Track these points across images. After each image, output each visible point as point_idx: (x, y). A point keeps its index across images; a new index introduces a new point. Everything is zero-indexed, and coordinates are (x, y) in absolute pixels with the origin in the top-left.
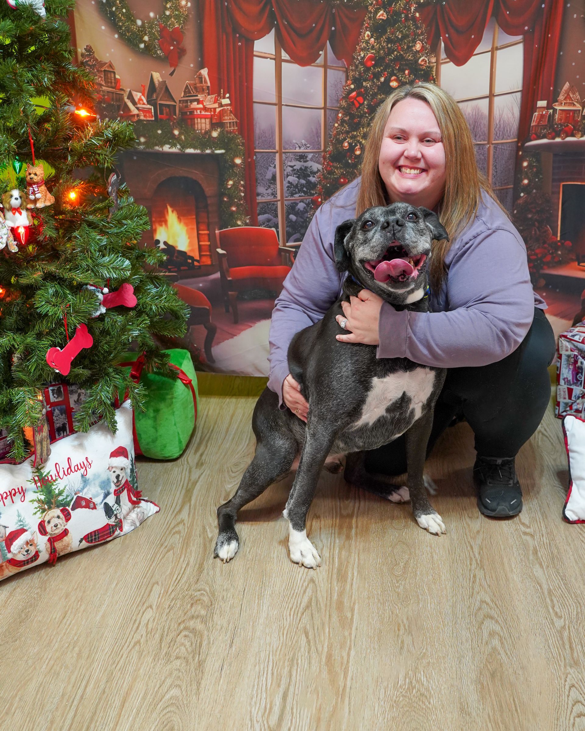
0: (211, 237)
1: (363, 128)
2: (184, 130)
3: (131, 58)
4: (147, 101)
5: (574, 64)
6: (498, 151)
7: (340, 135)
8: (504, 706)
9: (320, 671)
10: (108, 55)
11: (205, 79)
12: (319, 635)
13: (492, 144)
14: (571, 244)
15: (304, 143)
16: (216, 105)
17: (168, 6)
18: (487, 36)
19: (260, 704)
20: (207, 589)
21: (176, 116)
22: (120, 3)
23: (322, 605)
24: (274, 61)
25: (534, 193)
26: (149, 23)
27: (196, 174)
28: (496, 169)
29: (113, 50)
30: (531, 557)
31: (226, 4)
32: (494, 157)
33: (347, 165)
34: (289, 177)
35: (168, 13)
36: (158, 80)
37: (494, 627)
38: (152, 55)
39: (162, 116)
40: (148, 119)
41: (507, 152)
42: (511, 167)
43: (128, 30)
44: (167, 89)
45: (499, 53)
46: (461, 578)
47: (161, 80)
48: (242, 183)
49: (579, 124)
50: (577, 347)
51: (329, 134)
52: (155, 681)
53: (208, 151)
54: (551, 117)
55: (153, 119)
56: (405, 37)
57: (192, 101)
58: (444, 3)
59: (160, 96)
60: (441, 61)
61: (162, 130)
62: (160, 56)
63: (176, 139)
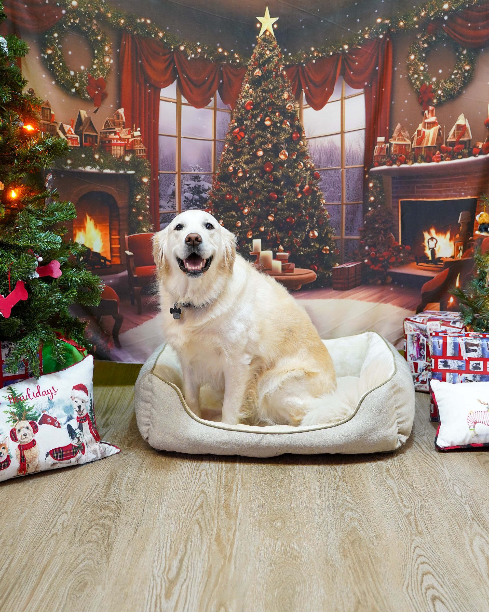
0: (121, 241)
1: (244, 156)
2: (103, 155)
3: (64, 99)
4: (75, 132)
5: (402, 110)
6: (349, 174)
7: (226, 161)
8: (361, 560)
9: (210, 545)
10: (46, 96)
11: (122, 116)
12: (210, 524)
13: (345, 168)
14: (410, 248)
15: (198, 167)
16: (129, 136)
17: (95, 62)
18: (337, 89)
19: (160, 566)
20: (115, 500)
21: (97, 143)
22: (58, 59)
23: (211, 506)
24: (175, 104)
25: (379, 208)
26: (80, 74)
27: (111, 190)
28: (349, 187)
29: (50, 93)
30: (384, 473)
31: (140, 62)
32: (346, 179)
33: (232, 184)
34: (186, 193)
35: (95, 67)
36: (85, 117)
37: (354, 515)
38: (81, 98)
39: (86, 144)
40: (75, 145)
41: (357, 175)
42: (360, 186)
43: (63, 78)
44: (91, 123)
45: (347, 102)
46: (327, 488)
47: (87, 116)
48: (148, 197)
49: (410, 154)
50: (419, 328)
51: (218, 160)
52: (70, 556)
53: (122, 172)
54: (389, 149)
55: (79, 146)
56: (275, 88)
57: (110, 133)
58: (304, 65)
59: (86, 128)
60: (303, 107)
61: (85, 154)
62: (87, 98)
63: (96, 161)
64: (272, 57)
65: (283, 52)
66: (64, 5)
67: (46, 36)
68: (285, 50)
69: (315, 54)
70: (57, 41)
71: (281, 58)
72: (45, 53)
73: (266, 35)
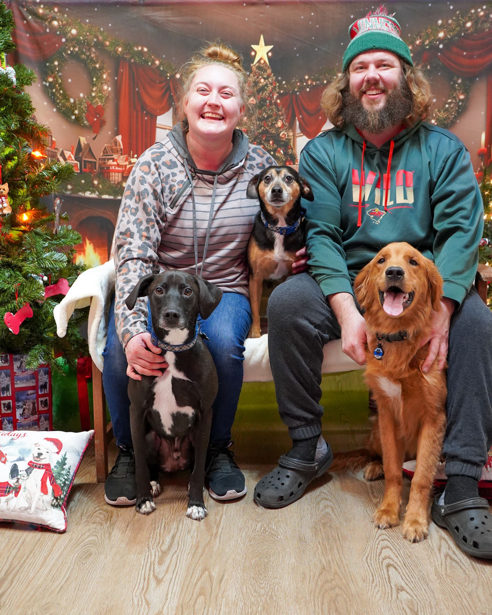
2: (102, 181)
3: (65, 126)
4: (75, 158)
10: (47, 123)
11: (119, 143)
16: (127, 163)
17: (94, 89)
21: (96, 169)
22: (59, 86)
26: (79, 101)
29: (52, 120)
31: (137, 89)
35: (93, 94)
36: (84, 143)
38: (80, 125)
39: (85, 169)
40: (75, 171)
43: (64, 106)
44: (90, 150)
47: (86, 143)
53: (119, 198)
55: (79, 172)
56: (269, 117)
57: (108, 159)
58: (298, 93)
59: (85, 154)
60: (297, 135)
61: (85, 180)
62: (86, 125)
63: (95, 187)
64: (266, 85)
65: (277, 80)
66: (64, 34)
67: (48, 64)
68: (280, 78)
69: (309, 83)
70: (57, 69)
71: (275, 87)
72: (46, 81)
73: (260, 63)
